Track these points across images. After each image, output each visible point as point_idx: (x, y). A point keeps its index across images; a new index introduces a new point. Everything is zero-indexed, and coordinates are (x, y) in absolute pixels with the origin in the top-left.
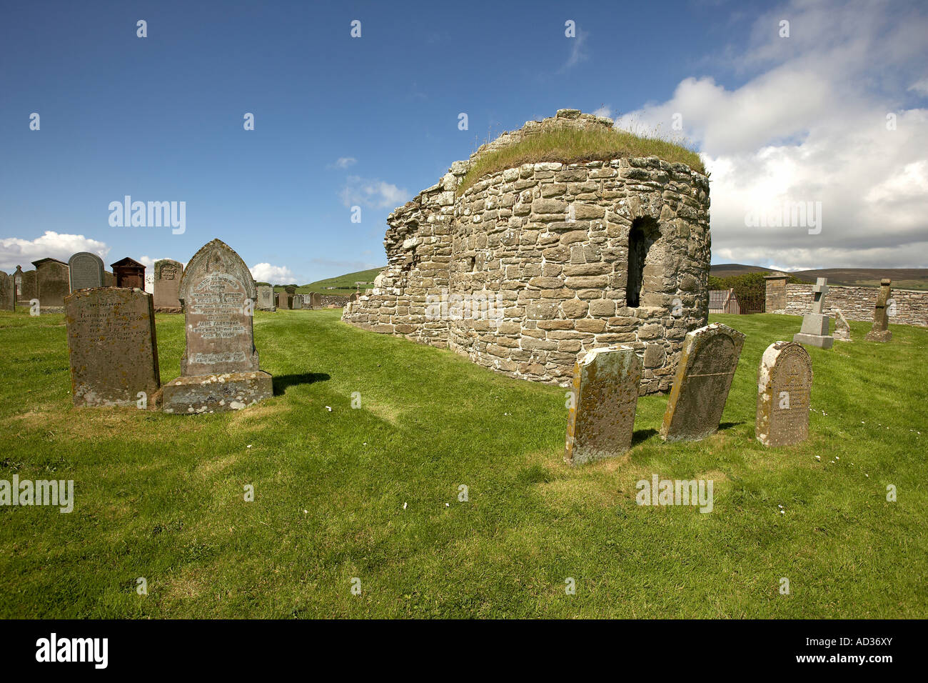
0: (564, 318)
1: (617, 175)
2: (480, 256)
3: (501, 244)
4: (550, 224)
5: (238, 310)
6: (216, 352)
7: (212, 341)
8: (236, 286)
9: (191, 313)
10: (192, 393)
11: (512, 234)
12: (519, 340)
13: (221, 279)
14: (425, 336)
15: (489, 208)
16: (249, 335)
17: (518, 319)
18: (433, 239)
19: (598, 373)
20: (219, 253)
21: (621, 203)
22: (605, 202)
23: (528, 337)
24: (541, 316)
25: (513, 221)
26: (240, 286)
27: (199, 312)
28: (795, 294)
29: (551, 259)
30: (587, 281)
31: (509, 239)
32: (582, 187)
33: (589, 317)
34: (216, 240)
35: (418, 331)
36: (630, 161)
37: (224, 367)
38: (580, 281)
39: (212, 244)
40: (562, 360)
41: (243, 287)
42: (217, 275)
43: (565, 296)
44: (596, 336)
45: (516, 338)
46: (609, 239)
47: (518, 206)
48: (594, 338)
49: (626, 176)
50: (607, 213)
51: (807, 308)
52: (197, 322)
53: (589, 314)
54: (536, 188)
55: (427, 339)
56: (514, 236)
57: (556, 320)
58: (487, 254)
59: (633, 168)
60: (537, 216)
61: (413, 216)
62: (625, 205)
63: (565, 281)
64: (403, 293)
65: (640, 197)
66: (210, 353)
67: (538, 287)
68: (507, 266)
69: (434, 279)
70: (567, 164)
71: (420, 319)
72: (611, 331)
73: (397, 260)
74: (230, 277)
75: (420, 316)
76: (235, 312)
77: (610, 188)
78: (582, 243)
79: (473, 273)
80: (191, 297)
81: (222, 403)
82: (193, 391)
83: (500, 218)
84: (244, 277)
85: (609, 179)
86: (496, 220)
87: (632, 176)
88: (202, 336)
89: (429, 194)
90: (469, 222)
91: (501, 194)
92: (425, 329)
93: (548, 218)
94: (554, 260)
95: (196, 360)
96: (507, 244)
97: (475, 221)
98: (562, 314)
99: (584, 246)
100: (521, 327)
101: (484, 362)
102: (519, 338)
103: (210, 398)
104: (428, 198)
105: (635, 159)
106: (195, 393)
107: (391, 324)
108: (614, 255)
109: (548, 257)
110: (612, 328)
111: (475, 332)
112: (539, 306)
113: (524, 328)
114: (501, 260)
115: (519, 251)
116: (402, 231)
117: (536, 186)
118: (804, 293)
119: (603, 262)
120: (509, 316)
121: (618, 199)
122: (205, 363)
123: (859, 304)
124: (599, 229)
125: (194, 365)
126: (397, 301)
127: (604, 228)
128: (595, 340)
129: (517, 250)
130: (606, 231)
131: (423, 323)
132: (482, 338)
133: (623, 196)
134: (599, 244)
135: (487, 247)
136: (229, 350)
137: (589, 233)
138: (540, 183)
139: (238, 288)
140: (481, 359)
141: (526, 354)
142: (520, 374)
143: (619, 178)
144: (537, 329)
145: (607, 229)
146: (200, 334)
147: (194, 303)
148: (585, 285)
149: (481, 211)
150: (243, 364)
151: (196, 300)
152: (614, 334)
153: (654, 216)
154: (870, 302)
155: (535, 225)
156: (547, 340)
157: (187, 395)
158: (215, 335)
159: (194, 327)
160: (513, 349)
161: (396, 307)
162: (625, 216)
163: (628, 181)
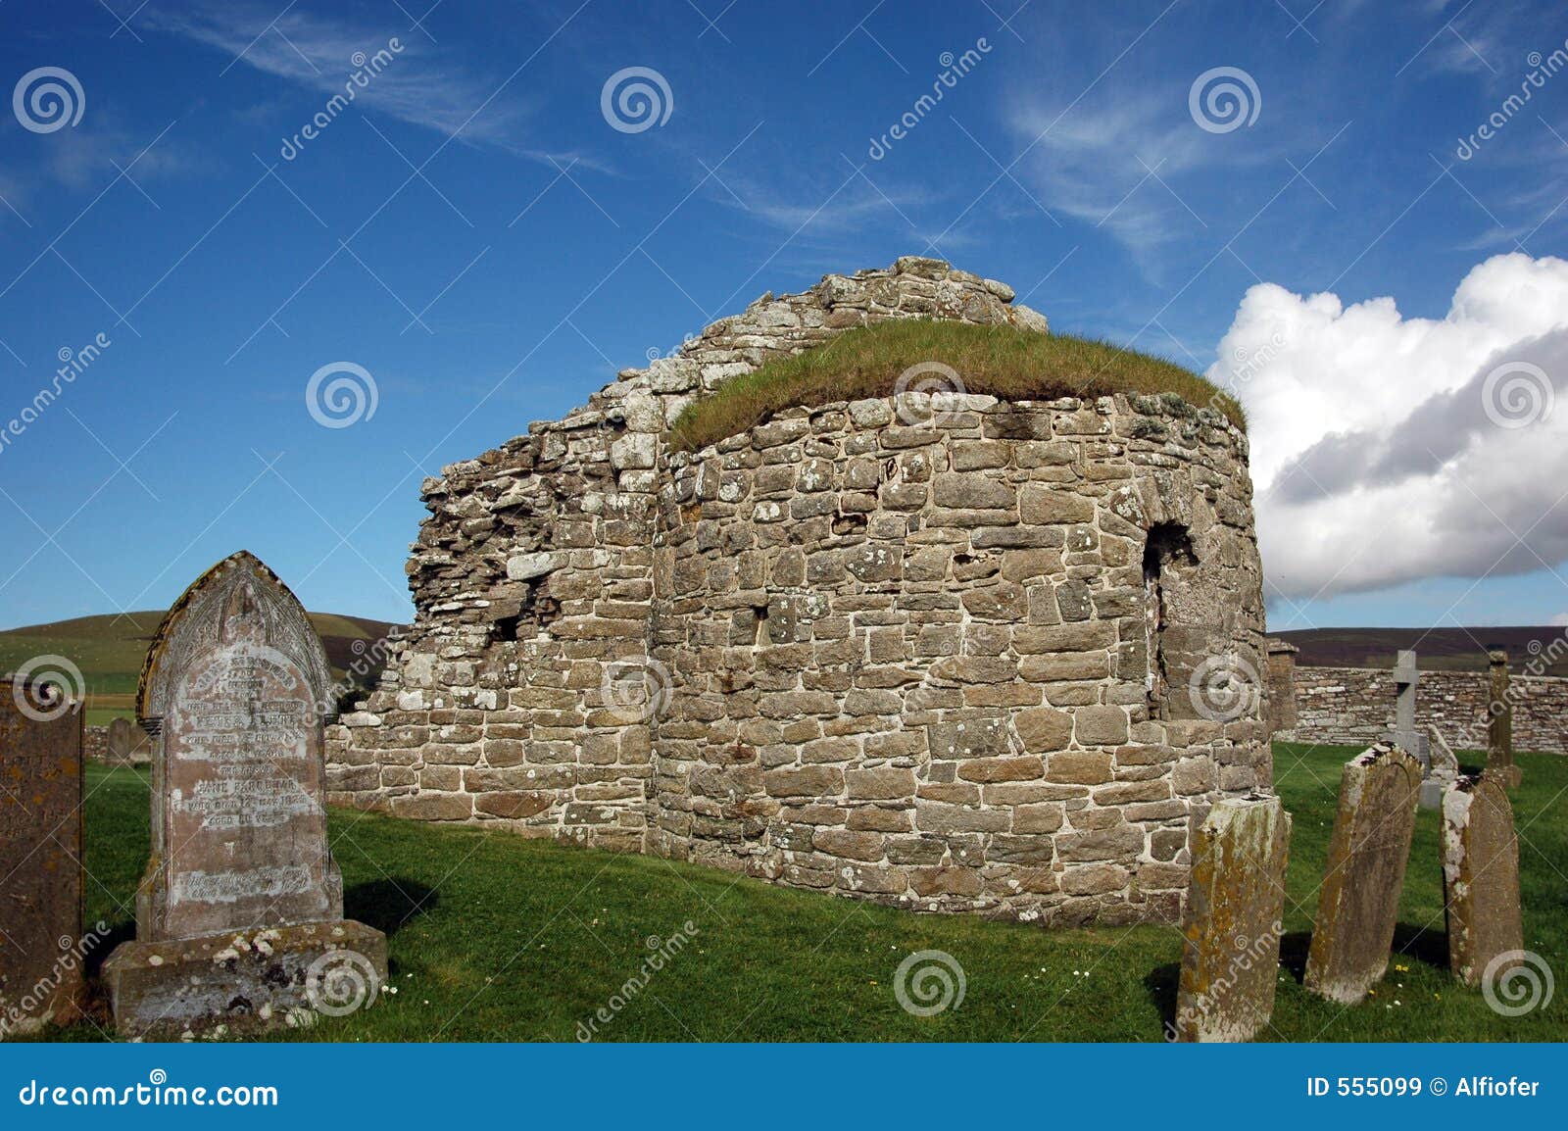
0: (1020, 753)
1: (1109, 432)
2: (784, 604)
3: (850, 576)
4: (980, 530)
5: (293, 750)
6: (239, 868)
7: (229, 836)
8: (288, 681)
9: (180, 756)
10: (192, 986)
11: (881, 553)
12: (912, 813)
13: (253, 661)
14: (577, 821)
15: (809, 487)
16: (320, 818)
17: (906, 760)
18: (600, 556)
19: (1235, 850)
20: (250, 591)
21: (1124, 491)
22: (1091, 488)
23: (935, 803)
24: (968, 751)
25: (881, 523)
26: (299, 680)
27: (199, 754)
28: (1311, 692)
29: (983, 615)
30: (1066, 665)
31: (873, 564)
32: (1044, 453)
33: (1074, 748)
34: (245, 554)
35: (554, 808)
36: (1131, 402)
37: (259, 911)
38: (1051, 662)
39: (233, 564)
40: (1020, 855)
41: (306, 683)
42: (244, 651)
43: (1020, 701)
44: (1093, 789)
45: (902, 808)
46: (1104, 569)
47: (894, 485)
48: (1089, 798)
49: (1128, 433)
50: (1097, 511)
51: (1340, 723)
52: (193, 783)
53: (1073, 740)
54: (939, 450)
55: (585, 830)
56: (887, 558)
57: (1002, 757)
58: (812, 600)
59: (1141, 417)
60: (944, 512)
61: (516, 489)
62: (1131, 495)
63: (1020, 665)
64: (503, 702)
65: (1157, 479)
66: (222, 871)
67: (956, 680)
68: (869, 630)
69: (604, 664)
70: (1010, 399)
71: (563, 775)
72: (1120, 779)
73: (459, 611)
74: (276, 657)
75: (560, 767)
76: (287, 754)
77: (1099, 457)
78: (1050, 577)
79: (756, 648)
80: (182, 711)
81: (266, 1012)
82: (196, 981)
83: (842, 514)
84: (309, 659)
85: (1096, 438)
86: (832, 519)
87: (1139, 433)
88: (205, 823)
89: (567, 434)
90: (737, 517)
91: (842, 455)
92: (576, 801)
93: (973, 518)
94: (991, 616)
95: (190, 893)
96: (866, 578)
97: (763, 515)
98: (1016, 743)
99: (1056, 584)
100: (916, 779)
101: (808, 876)
102: (911, 806)
103: (237, 1002)
104: (566, 445)
105: (1143, 398)
106: (199, 987)
107: (462, 790)
108: (1117, 605)
109: (977, 609)
110: (1124, 770)
111: (769, 800)
112: (961, 727)
113: (925, 782)
114: (851, 616)
115: (903, 594)
116: (477, 529)
117: (938, 445)
118: (1330, 689)
119: (1097, 621)
120: (879, 754)
121: (1116, 483)
122: (212, 901)
123: (1439, 710)
124: (1085, 548)
125: (185, 908)
126: (485, 727)
127: (1094, 546)
128: (1092, 802)
129: (898, 592)
130: (1097, 551)
131: (570, 786)
132: (795, 814)
133: (1125, 475)
134: (1087, 580)
135: (805, 583)
136: (273, 862)
137: (1064, 557)
138: (947, 438)
139: (294, 686)
140: (795, 870)
141: (927, 847)
142: (915, 897)
143: (1115, 436)
144: (958, 781)
145: (1099, 547)
146: (200, 817)
147: (187, 729)
148: (1065, 675)
149: (782, 494)
150: (304, 899)
151: (193, 719)
152: (1126, 785)
153: (1185, 522)
154: (1458, 705)
155: (940, 534)
156: (984, 807)
157: (179, 993)
158: (236, 818)
159: (188, 795)
160: (893, 837)
161: (481, 744)
162: (1133, 519)
163: (1130, 443)
